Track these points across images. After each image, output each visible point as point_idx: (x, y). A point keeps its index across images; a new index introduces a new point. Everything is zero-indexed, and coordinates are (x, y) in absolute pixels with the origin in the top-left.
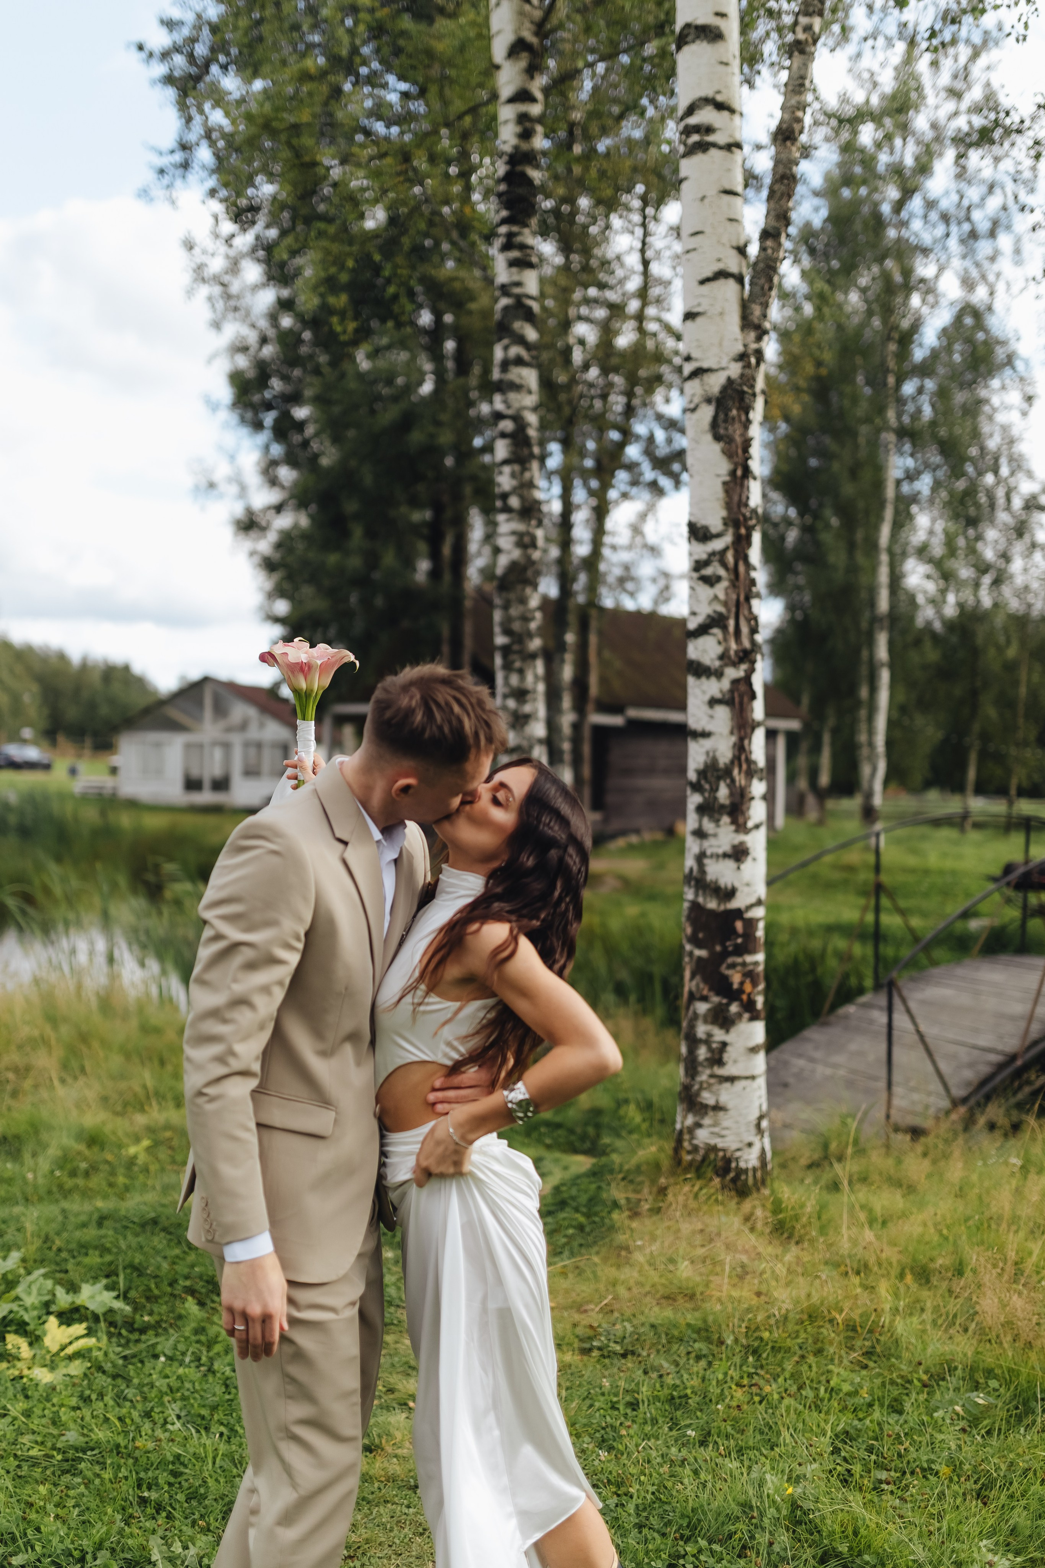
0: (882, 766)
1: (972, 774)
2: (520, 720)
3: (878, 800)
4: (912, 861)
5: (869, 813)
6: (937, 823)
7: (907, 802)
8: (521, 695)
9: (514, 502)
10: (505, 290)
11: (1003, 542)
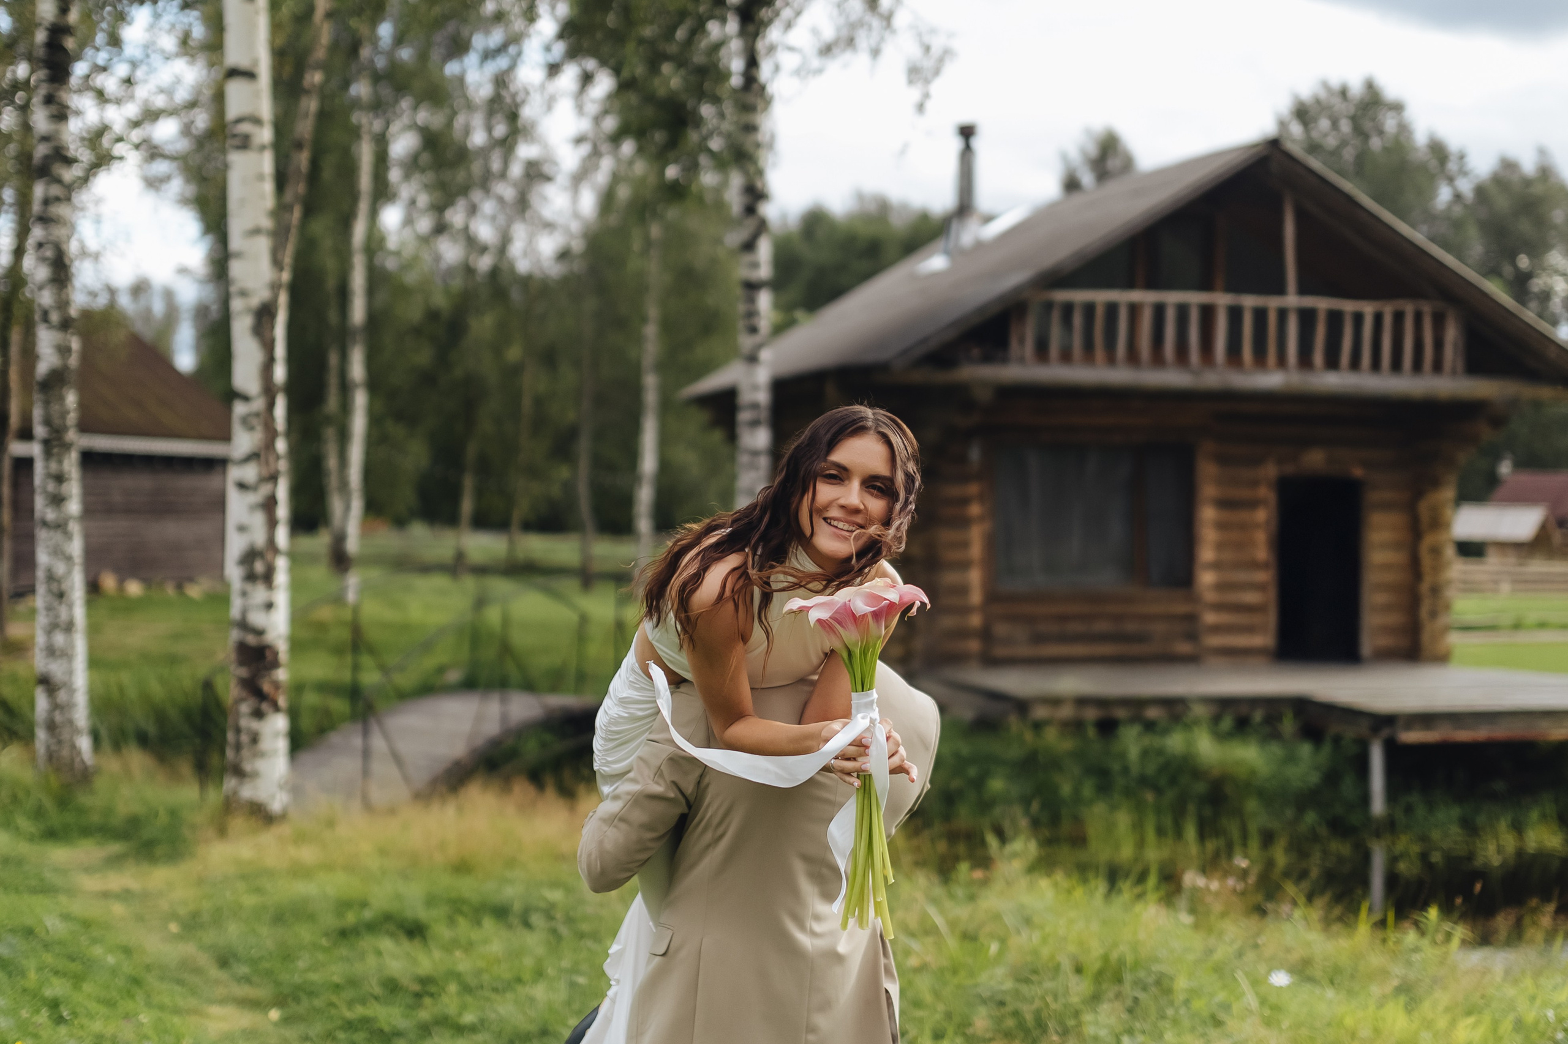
0: (357, 505)
1: (467, 506)
2: (58, 500)
3: (353, 545)
4: (388, 615)
5: (340, 560)
6: (426, 569)
7: (388, 539)
8: (60, 478)
9: (55, 317)
10: (45, 139)
11: (501, 219)
